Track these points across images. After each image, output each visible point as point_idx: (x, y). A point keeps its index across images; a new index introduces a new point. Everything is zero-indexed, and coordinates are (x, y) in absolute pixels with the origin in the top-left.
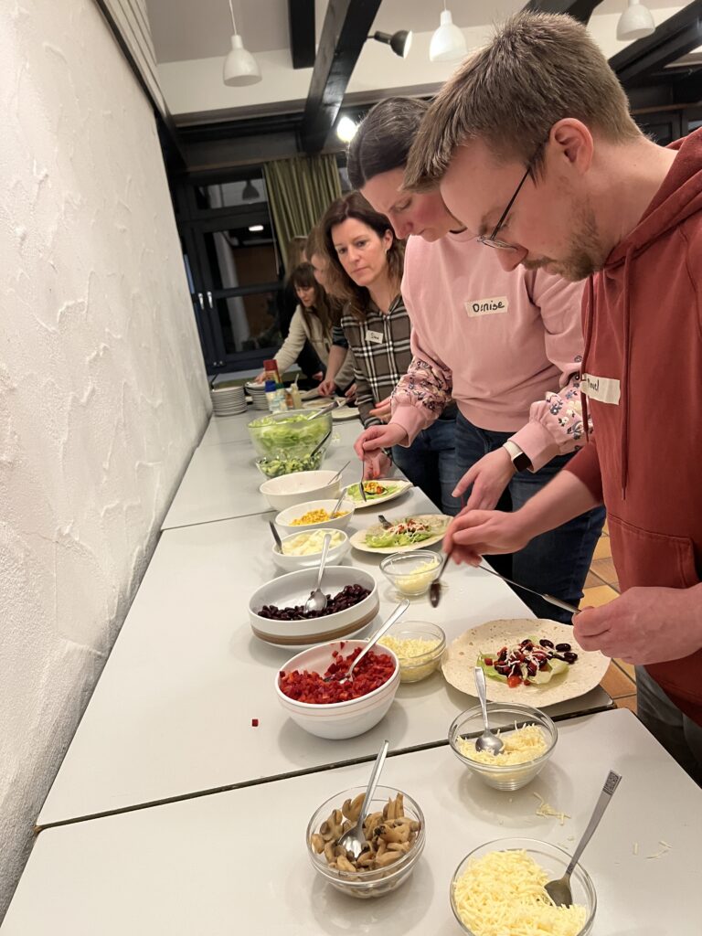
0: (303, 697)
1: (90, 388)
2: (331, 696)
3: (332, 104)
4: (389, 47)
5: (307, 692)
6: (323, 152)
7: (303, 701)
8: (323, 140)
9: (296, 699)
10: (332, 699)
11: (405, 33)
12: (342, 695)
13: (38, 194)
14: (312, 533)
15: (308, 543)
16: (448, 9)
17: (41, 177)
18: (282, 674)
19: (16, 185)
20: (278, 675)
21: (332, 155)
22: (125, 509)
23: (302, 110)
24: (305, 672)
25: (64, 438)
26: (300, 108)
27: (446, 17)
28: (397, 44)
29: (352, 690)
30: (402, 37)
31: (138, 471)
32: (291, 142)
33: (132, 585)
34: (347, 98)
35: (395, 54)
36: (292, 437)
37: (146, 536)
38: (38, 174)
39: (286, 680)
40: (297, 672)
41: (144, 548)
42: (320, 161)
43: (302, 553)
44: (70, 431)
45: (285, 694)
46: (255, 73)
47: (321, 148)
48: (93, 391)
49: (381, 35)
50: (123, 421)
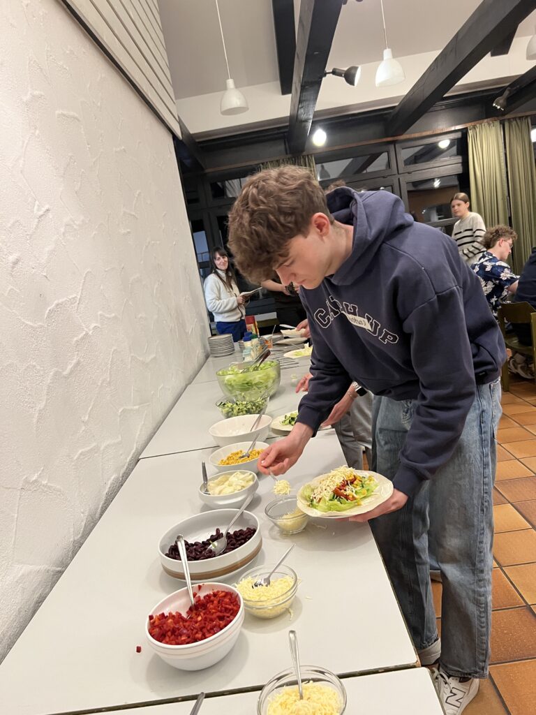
0: (167, 639)
1: (74, 361)
2: (189, 637)
3: (306, 121)
4: (343, 79)
5: (169, 633)
6: (304, 153)
7: (167, 643)
8: (304, 143)
9: (161, 642)
10: (189, 640)
11: (356, 68)
12: (197, 635)
13: (37, 226)
14: (231, 474)
15: (227, 483)
16: (389, 48)
17: (41, 213)
18: (151, 617)
19: (13, 225)
20: (148, 619)
21: (311, 155)
22: (102, 449)
23: (287, 124)
24: (170, 614)
25: (41, 405)
26: (286, 122)
27: (387, 53)
28: (349, 77)
29: (205, 630)
30: (353, 71)
31: (120, 416)
32: (281, 147)
33: (102, 507)
34: (316, 114)
35: (348, 84)
36: (247, 383)
37: (123, 466)
38: (38, 210)
39: (154, 622)
40: (163, 614)
41: (121, 476)
42: (302, 160)
43: (220, 493)
44: (47, 399)
45: (153, 636)
46: (243, 105)
47: (303, 151)
48: (78, 363)
49: (337, 71)
50: (108, 380)
